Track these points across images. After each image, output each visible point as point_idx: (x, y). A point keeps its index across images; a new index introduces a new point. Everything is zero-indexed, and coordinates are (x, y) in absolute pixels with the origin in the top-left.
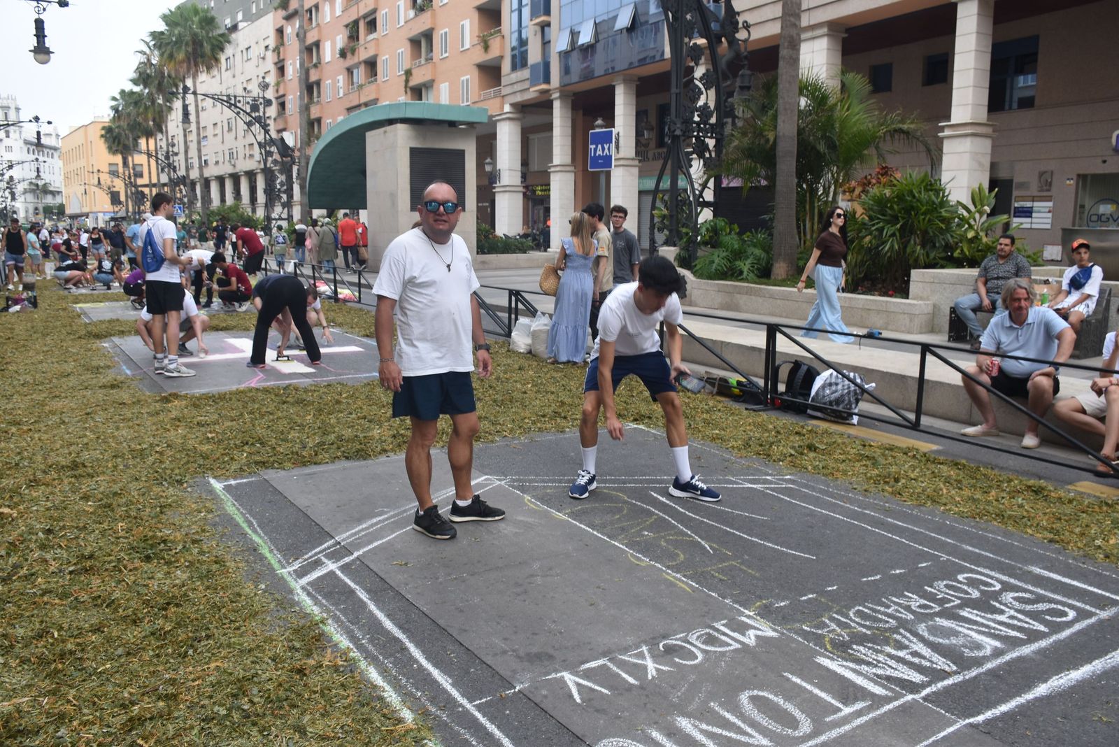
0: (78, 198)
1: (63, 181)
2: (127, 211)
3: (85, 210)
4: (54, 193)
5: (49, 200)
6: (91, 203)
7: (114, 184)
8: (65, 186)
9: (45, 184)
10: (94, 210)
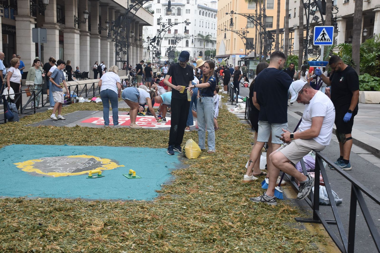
0: (224, 45)
1: (217, 32)
2: (255, 54)
3: (228, 53)
4: (213, 42)
5: (210, 47)
6: (232, 48)
7: (248, 30)
8: (218, 35)
9: (208, 35)
10: (234, 53)
